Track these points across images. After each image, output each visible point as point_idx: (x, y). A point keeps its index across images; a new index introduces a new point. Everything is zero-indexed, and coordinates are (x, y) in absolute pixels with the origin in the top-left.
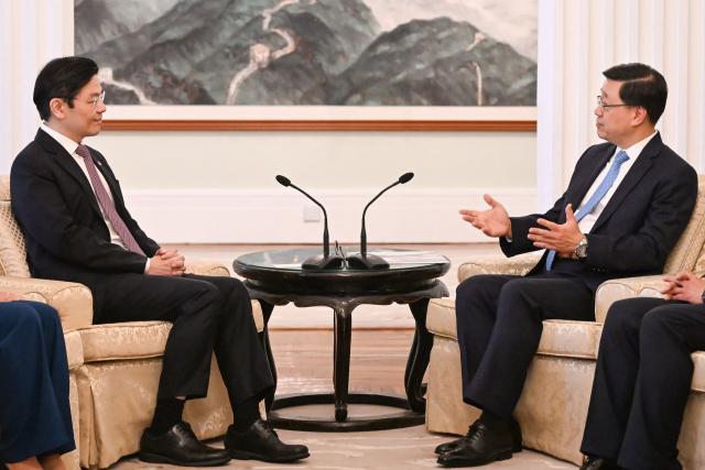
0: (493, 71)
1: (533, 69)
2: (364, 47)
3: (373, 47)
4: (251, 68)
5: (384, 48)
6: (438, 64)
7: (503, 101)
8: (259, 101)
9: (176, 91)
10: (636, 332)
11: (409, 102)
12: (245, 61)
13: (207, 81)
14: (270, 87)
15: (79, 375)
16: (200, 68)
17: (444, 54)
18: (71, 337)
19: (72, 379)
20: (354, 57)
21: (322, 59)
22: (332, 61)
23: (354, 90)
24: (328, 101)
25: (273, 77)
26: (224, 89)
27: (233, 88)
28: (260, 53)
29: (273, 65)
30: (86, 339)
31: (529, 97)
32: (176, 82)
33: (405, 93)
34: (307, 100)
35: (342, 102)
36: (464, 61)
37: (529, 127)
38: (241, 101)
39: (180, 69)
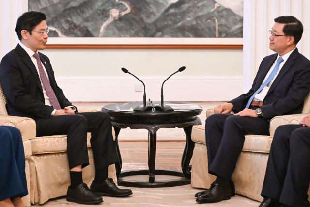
0: (223, 21)
1: (242, 20)
2: (163, 10)
3: (167, 10)
4: (111, 20)
5: (172, 11)
6: (198, 18)
7: (228, 35)
8: (114, 35)
9: (76, 31)
10: (288, 141)
11: (184, 36)
12: (108, 17)
13: (90, 26)
14: (120, 29)
15: (30, 160)
16: (87, 20)
17: (200, 14)
18: (26, 143)
19: (26, 162)
20: (158, 15)
21: (143, 16)
22: (148, 17)
23: (158, 30)
24: (146, 35)
25: (120, 24)
26: (98, 29)
27: (102, 29)
28: (115, 13)
29: (121, 19)
30: (33, 144)
31: (240, 34)
32: (75, 26)
33: (182, 31)
34: (136, 35)
35: (153, 36)
36: (210, 17)
37: (240, 47)
38: (106, 36)
39: (77, 20)
